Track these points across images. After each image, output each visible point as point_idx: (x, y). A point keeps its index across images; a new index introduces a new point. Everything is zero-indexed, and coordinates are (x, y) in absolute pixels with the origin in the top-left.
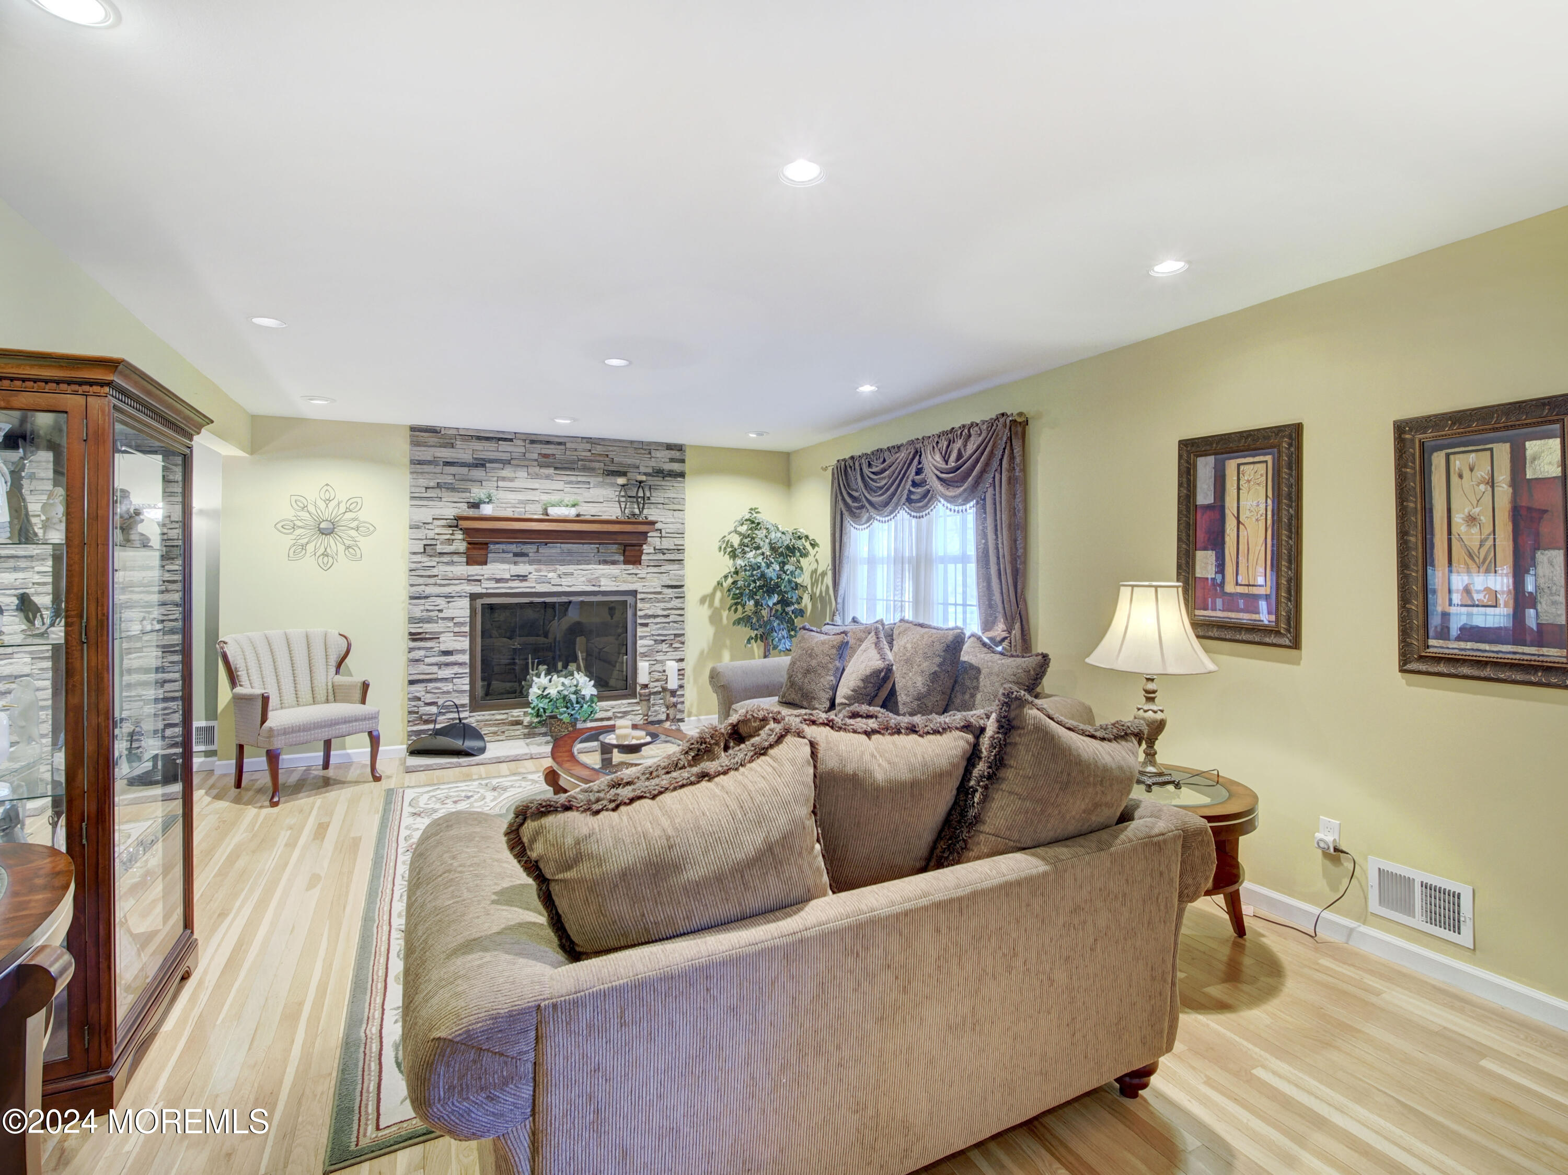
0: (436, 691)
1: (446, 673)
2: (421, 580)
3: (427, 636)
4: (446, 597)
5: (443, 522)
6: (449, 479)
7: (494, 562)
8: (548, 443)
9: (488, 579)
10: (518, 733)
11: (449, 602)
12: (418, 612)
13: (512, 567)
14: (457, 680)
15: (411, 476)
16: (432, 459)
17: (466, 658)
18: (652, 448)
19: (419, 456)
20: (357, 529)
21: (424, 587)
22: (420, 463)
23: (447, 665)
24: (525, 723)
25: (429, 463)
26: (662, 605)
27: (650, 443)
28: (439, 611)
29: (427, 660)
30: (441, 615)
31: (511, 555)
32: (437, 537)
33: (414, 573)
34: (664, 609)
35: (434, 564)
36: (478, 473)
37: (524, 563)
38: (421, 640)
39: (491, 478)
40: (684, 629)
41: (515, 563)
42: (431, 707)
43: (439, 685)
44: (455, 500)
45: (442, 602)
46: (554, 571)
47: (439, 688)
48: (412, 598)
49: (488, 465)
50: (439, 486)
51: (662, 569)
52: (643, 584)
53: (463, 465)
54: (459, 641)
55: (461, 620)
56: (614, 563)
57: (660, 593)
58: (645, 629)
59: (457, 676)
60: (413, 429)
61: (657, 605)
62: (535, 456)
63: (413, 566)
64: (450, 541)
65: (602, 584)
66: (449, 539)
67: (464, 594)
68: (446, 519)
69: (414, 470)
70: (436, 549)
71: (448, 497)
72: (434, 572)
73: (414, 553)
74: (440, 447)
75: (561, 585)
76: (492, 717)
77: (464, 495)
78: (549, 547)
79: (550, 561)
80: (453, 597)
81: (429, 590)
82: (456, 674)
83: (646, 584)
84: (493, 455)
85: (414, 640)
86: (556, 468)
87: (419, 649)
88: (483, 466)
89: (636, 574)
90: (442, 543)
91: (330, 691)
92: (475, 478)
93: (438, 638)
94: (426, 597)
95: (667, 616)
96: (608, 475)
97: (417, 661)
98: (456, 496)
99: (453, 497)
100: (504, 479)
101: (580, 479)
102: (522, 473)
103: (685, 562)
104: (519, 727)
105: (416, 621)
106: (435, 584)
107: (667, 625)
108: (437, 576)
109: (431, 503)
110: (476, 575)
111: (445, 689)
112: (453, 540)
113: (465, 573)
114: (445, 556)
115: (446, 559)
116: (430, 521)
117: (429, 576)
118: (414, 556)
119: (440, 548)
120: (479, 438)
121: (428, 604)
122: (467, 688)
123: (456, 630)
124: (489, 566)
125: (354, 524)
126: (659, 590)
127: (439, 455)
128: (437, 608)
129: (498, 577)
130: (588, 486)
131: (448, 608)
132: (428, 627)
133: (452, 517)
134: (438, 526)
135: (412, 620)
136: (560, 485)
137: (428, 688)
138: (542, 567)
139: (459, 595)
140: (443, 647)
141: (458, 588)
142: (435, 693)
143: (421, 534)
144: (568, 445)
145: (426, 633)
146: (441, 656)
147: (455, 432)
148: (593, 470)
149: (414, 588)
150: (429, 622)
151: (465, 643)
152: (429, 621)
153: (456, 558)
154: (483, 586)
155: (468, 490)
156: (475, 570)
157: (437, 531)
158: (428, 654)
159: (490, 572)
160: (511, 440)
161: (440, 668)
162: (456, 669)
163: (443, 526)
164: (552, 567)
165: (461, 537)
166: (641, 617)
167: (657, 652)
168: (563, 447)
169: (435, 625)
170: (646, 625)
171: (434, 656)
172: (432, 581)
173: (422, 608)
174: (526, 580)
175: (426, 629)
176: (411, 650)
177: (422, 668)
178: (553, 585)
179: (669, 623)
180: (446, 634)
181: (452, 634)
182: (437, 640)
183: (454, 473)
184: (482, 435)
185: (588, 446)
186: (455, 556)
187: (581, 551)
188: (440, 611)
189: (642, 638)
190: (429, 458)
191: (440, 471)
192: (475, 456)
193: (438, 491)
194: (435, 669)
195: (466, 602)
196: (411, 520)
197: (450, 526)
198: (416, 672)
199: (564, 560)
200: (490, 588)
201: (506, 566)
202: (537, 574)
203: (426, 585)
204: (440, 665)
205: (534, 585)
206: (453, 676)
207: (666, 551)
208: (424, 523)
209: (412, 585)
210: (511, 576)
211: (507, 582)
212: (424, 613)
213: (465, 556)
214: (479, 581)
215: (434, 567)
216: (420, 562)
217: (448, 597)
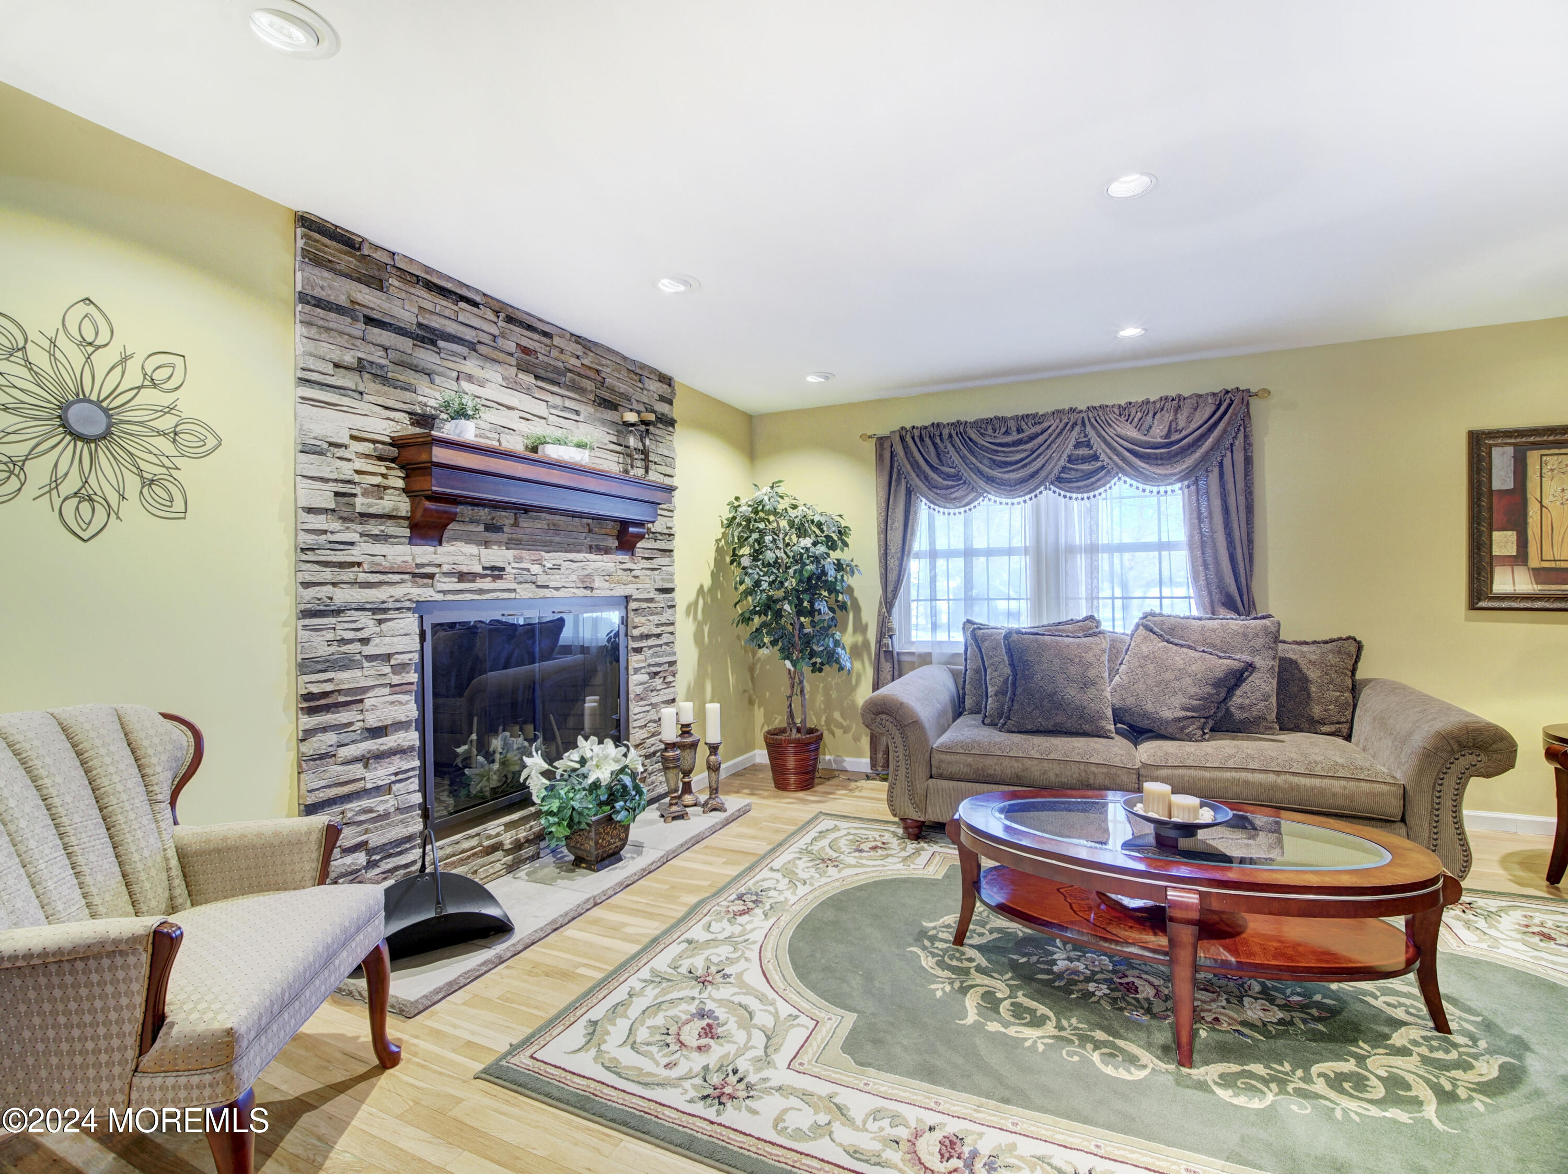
0: (363, 818)
1: (380, 774)
2: (327, 574)
3: (342, 699)
4: (374, 611)
5: (367, 448)
6: (377, 356)
7: (456, 539)
8: (530, 328)
9: (445, 574)
10: (498, 866)
11: (380, 622)
12: (320, 646)
13: (483, 551)
14: (398, 786)
15: (304, 330)
16: (347, 304)
17: (411, 737)
18: (646, 373)
19: (322, 288)
20: (174, 435)
21: (330, 587)
22: (320, 303)
23: (380, 756)
24: (507, 846)
25: (339, 310)
26: (655, 619)
27: (643, 366)
28: (360, 640)
29: (344, 752)
30: (369, 650)
31: (481, 528)
32: (357, 478)
33: (311, 557)
34: (658, 625)
35: (355, 537)
36: (425, 356)
37: (499, 543)
38: (327, 708)
39: (448, 372)
40: (675, 654)
41: (487, 544)
42: (356, 855)
43: (365, 803)
44: (390, 403)
45: (365, 619)
46: (539, 562)
47: (371, 811)
48: (307, 614)
49: (441, 343)
50: (360, 367)
51: (655, 564)
52: (636, 586)
53: (401, 331)
54: (400, 703)
55: (405, 658)
56: (607, 551)
57: (651, 600)
58: (639, 657)
59: (400, 776)
60: (306, 222)
61: (651, 618)
62: (511, 347)
63: (311, 539)
64: (379, 490)
65: (596, 585)
66: (378, 486)
67: (408, 604)
68: (374, 442)
69: (308, 318)
70: (353, 505)
71: (377, 394)
72: (355, 554)
73: (310, 510)
74: (359, 280)
75: (547, 587)
76: (459, 848)
77: (408, 396)
78: (531, 518)
79: (533, 544)
80: (385, 610)
81: (342, 596)
82: (396, 774)
83: (640, 586)
84: (451, 328)
85: (311, 711)
86: (537, 377)
87: (324, 730)
88: (433, 343)
89: (631, 570)
90: (365, 493)
91: (176, 872)
92: (422, 364)
93: (361, 701)
94: (338, 612)
95: (658, 636)
96: (600, 405)
97: (322, 757)
98: (393, 397)
99: (385, 395)
100: (470, 378)
101: (568, 403)
102: (493, 374)
103: (675, 553)
104: (500, 854)
105: (320, 667)
106: (353, 583)
107: (659, 649)
108: (359, 564)
109: (345, 401)
110: (428, 565)
111: (381, 809)
112: (386, 488)
113: (409, 559)
114: (372, 521)
115: (375, 528)
116: (346, 440)
117: (342, 565)
118: (311, 518)
119: (361, 503)
120: (430, 286)
121: (341, 628)
122: (417, 798)
123: (396, 680)
124: (446, 548)
125: (166, 423)
126: (651, 595)
127: (359, 297)
128: (360, 635)
129: (465, 569)
130: (576, 418)
131: (381, 635)
132: (346, 678)
133: (388, 440)
134: (359, 455)
135: (306, 666)
136: (541, 409)
137: (349, 814)
138: (525, 554)
139: (398, 605)
140: (373, 721)
141: (398, 591)
142: (361, 823)
143: (327, 467)
144: (557, 341)
145: (339, 691)
146: (366, 739)
147: (386, 259)
148: (581, 390)
149: (312, 592)
150: (345, 667)
151: (408, 709)
152: (347, 663)
153: (391, 528)
154: (440, 586)
155: (408, 388)
156: (424, 553)
157: (360, 464)
158: (344, 738)
159: (451, 559)
160: (476, 304)
161: (366, 766)
162: (398, 763)
163: (367, 456)
164: (535, 555)
165: (400, 484)
166: (635, 639)
167: (652, 691)
168: (547, 341)
169: (358, 673)
170: (638, 650)
171: (353, 742)
172: (347, 575)
173: (330, 635)
174: (500, 577)
175: (342, 682)
176: (308, 734)
177: (335, 770)
178: (538, 587)
179: (661, 646)
180: (377, 692)
181: (387, 690)
182: (360, 706)
183: (387, 344)
184: (435, 280)
185: (579, 350)
186: (390, 522)
187: (570, 528)
188: (365, 641)
189: (637, 671)
190: (343, 300)
191: (360, 334)
192: (421, 320)
193: (355, 376)
194: (357, 770)
195: (410, 623)
196: (301, 431)
197: (380, 458)
198: (323, 783)
199: (551, 542)
200: (449, 592)
201: (472, 549)
202: (517, 565)
203: (334, 584)
204: (365, 760)
205: (513, 586)
206: (393, 778)
207: (660, 537)
208: (331, 444)
209: (306, 585)
210: (485, 568)
211: (474, 581)
212: (334, 649)
213: (406, 523)
214: (431, 576)
215: (352, 544)
216: (325, 532)
217: (379, 611)
